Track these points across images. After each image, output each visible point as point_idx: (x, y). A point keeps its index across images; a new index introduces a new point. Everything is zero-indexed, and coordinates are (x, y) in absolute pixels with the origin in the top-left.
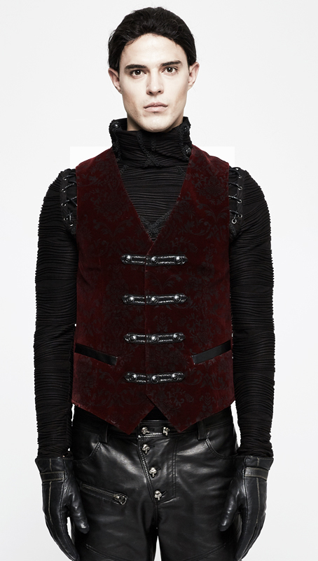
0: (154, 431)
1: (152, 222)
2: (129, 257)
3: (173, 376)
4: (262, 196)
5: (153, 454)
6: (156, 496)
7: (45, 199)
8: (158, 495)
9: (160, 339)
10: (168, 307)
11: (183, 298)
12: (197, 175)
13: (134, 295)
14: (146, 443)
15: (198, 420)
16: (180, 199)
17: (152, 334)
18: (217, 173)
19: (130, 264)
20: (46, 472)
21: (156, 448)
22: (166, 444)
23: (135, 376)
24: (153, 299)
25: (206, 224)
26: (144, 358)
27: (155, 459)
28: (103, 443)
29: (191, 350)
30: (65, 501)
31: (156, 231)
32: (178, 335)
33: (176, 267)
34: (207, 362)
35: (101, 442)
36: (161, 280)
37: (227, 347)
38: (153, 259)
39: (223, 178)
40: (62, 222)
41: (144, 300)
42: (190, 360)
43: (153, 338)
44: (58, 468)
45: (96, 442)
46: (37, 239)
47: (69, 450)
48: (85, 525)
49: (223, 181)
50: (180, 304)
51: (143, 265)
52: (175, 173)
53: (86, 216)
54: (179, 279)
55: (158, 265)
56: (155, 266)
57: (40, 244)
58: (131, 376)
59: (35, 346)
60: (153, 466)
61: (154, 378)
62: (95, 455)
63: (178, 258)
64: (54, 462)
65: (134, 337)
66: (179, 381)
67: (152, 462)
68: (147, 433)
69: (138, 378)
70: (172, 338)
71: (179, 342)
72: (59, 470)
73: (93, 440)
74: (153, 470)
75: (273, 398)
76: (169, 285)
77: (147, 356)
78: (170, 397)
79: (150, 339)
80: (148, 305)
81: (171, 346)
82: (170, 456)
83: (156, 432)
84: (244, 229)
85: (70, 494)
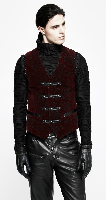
0: (52, 136)
1: (50, 72)
2: (43, 84)
3: (58, 121)
4: (85, 61)
5: (52, 143)
6: (54, 157)
7: (16, 65)
8: (54, 156)
9: (53, 109)
10: (56, 99)
11: (60, 96)
12: (64, 56)
13: (45, 95)
14: (50, 140)
15: (66, 135)
16: (59, 64)
17: (51, 108)
18: (70, 55)
19: (43, 86)
20: (18, 152)
21: (53, 141)
22: (56, 140)
23: (45, 121)
24: (51, 96)
25: (67, 72)
26: (48, 116)
27: (53, 145)
28: (36, 140)
29: (63, 112)
30: (24, 162)
31: (52, 75)
32: (59, 108)
33: (58, 86)
34: (69, 116)
35: (35, 140)
36: (53, 91)
37: (75, 110)
38: (51, 84)
39: (73, 57)
40: (23, 72)
41: (48, 97)
42: (63, 116)
43: (51, 109)
44: (21, 151)
45: (34, 140)
46: (14, 77)
47: (25, 145)
48: (30, 169)
49: (72, 58)
50: (60, 98)
51: (47, 86)
52: (57, 56)
53: (29, 71)
54: (59, 90)
55: (52, 86)
56: (51, 86)
57: (15, 79)
58: (44, 121)
59: (14, 112)
60: (52, 147)
61: (52, 122)
62: (34, 144)
63: (59, 83)
64: (20, 149)
65: (45, 109)
66: (59, 123)
67: (52, 146)
68: (50, 136)
69: (47, 122)
70: (57, 109)
71: (60, 110)
72: (22, 152)
73: (33, 139)
74: (52, 148)
75: (91, 126)
76: (56, 92)
77: (49, 115)
78: (57, 128)
79: (50, 109)
80: (49, 98)
81: (56, 111)
82: (58, 144)
83: (53, 136)
84: (79, 73)
85: (25, 159)
